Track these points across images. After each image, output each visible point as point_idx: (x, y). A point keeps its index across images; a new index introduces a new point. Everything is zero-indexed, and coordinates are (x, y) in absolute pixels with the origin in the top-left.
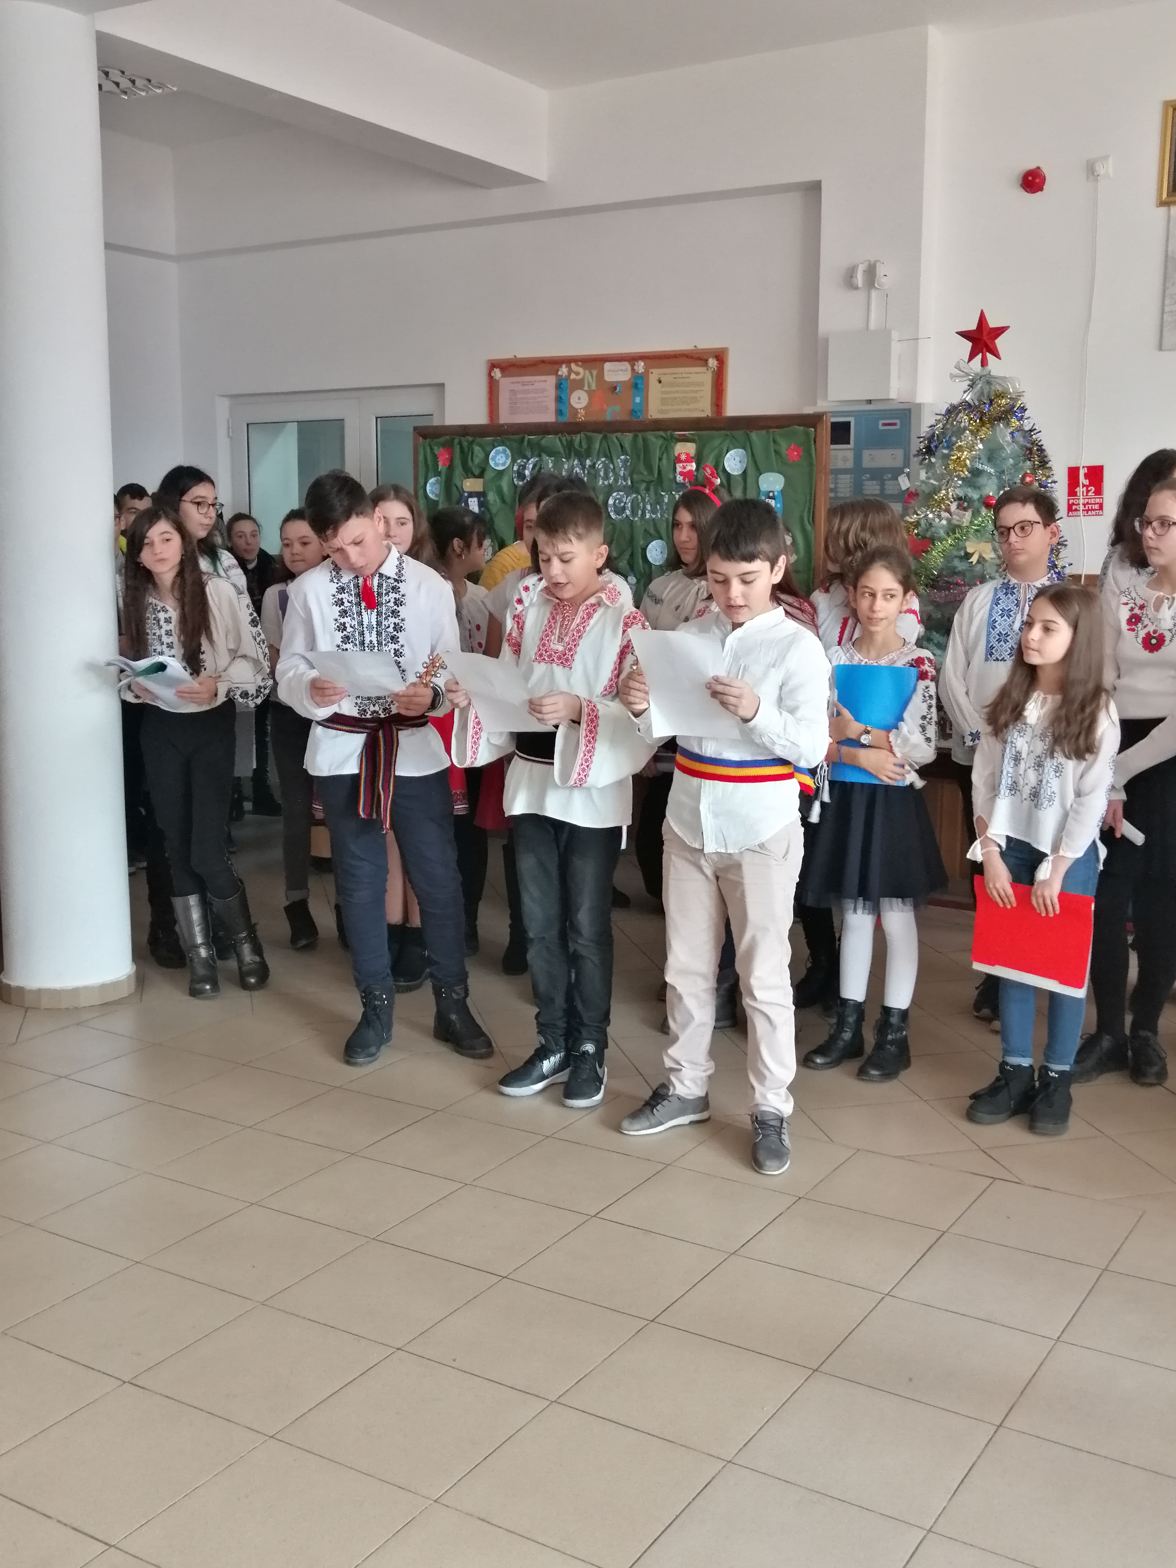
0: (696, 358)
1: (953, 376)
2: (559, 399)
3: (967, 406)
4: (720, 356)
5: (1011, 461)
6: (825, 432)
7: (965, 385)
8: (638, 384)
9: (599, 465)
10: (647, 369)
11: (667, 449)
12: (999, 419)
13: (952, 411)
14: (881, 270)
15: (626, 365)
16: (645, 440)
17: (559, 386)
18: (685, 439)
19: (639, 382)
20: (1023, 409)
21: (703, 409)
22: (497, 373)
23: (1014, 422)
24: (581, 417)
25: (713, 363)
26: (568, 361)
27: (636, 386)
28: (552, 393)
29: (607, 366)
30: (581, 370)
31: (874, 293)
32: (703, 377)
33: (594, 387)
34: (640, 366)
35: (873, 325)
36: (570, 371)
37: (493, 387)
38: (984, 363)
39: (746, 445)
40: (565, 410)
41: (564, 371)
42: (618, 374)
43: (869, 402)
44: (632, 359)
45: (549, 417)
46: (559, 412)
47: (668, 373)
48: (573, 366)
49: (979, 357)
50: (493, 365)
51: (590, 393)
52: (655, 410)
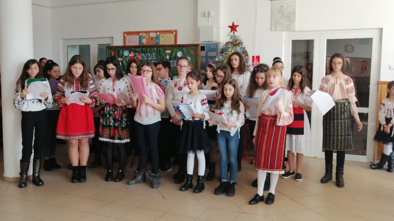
0: (171, 32)
1: (227, 36)
2: (140, 41)
3: (230, 42)
4: (176, 31)
6: (200, 48)
7: (230, 38)
8: (157, 37)
9: (149, 55)
10: (160, 34)
11: (164, 52)
12: (237, 45)
13: (227, 43)
14: (211, 13)
15: (155, 33)
16: (160, 50)
17: (140, 38)
18: (168, 49)
19: (158, 37)
20: (242, 43)
21: (172, 43)
22: (125, 35)
23: (241, 46)
24: (145, 44)
25: (174, 33)
26: (142, 32)
27: (157, 38)
28: (138, 39)
29: (151, 33)
30: (145, 34)
31: (209, 18)
32: (172, 36)
34: (158, 33)
35: (209, 25)
37: (124, 37)
40: (141, 43)
41: (141, 34)
42: (153, 35)
43: (209, 42)
45: (137, 44)
46: (140, 43)
47: (164, 35)
49: (233, 32)
50: (125, 33)
51: (147, 39)
52: (161, 43)
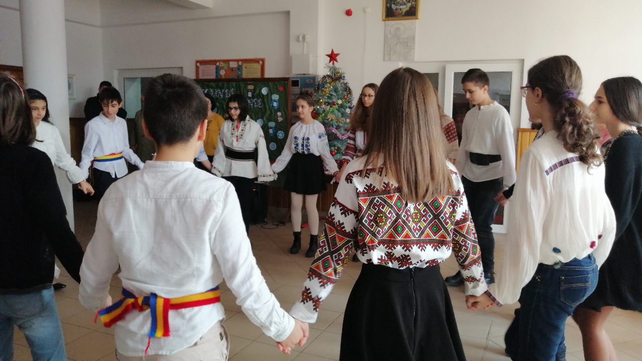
0: (256, 61)
1: (325, 67)
2: (216, 72)
3: (328, 76)
4: (263, 60)
5: (341, 92)
6: (290, 83)
7: (329, 70)
9: (226, 91)
10: (242, 63)
11: (246, 87)
12: (337, 80)
13: (324, 77)
14: (307, 37)
15: (236, 63)
16: (239, 85)
17: (216, 69)
18: (250, 84)
20: (344, 77)
21: (258, 75)
22: (198, 64)
23: (342, 81)
24: (223, 77)
25: (261, 62)
26: (219, 61)
27: (239, 69)
28: (214, 71)
29: (231, 63)
30: (223, 64)
31: (305, 43)
32: (258, 66)
33: (227, 69)
34: (240, 63)
35: (305, 52)
36: (220, 64)
37: (197, 68)
38: (333, 64)
39: (268, 86)
40: (218, 75)
41: (218, 64)
42: (233, 65)
43: (304, 74)
44: (238, 61)
45: (214, 77)
47: (248, 65)
48: (221, 62)
49: (332, 62)
50: (197, 62)
51: (226, 71)
52: (244, 76)
